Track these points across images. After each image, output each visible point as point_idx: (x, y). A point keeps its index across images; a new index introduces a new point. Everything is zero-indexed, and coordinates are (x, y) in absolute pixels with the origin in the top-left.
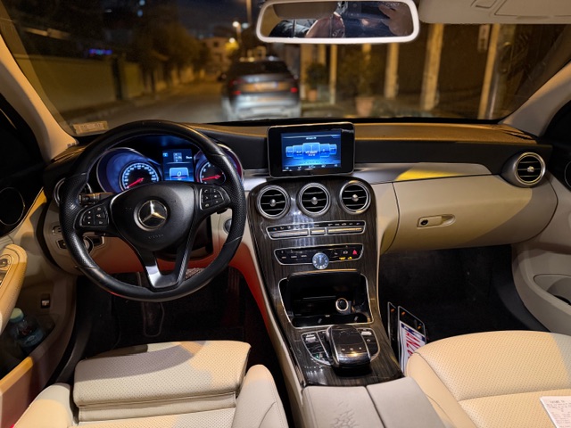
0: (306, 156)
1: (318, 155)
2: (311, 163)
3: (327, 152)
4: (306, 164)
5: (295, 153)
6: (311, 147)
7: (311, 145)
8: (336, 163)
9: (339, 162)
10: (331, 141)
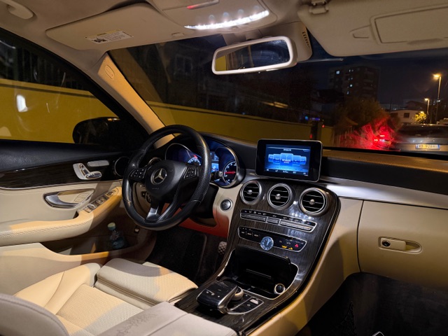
0: (282, 163)
1: (291, 163)
2: (286, 169)
3: (299, 162)
4: (282, 169)
5: (275, 160)
6: (287, 156)
7: (287, 155)
8: (305, 172)
9: (307, 171)
10: (302, 154)
